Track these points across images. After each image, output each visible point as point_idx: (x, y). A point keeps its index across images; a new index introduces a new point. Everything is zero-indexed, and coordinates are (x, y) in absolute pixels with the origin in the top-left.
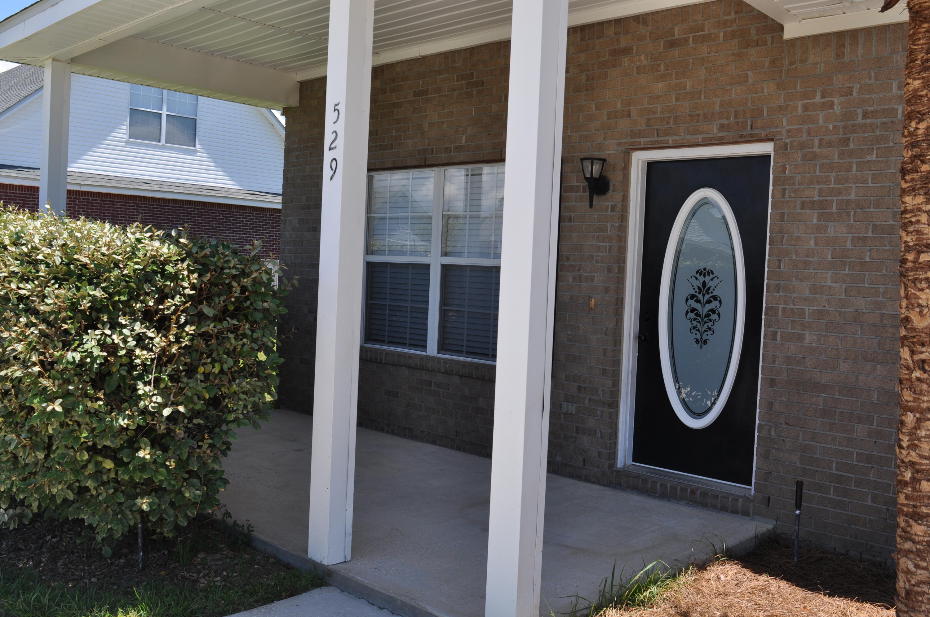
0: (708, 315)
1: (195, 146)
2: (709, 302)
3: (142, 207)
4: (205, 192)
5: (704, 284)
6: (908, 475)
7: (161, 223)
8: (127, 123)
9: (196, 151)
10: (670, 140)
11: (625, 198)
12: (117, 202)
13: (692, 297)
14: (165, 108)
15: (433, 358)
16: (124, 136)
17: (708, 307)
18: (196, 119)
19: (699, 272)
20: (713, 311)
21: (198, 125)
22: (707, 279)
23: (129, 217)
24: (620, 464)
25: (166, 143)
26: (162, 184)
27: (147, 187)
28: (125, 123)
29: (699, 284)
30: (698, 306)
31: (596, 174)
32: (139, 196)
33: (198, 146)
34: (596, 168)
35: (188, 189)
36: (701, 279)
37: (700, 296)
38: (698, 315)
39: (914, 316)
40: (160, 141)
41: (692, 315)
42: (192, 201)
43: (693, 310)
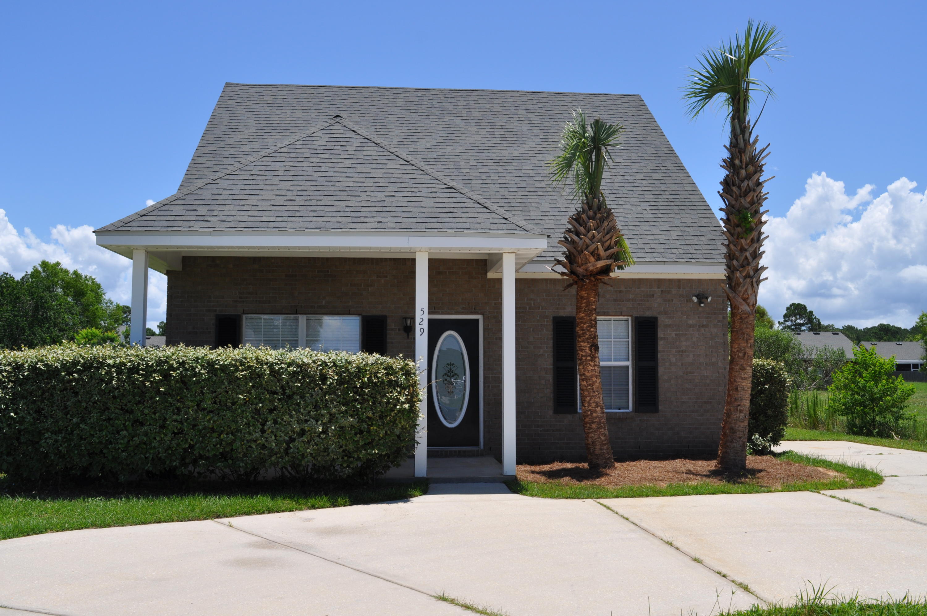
5: (451, 369)
6: (589, 413)
10: (440, 311)
13: (446, 374)
17: (453, 378)
19: (448, 364)
22: (452, 367)
29: (448, 369)
30: (448, 378)
31: (408, 324)
36: (449, 367)
37: (449, 374)
38: (448, 382)
39: (586, 373)
41: (446, 382)
43: (446, 380)
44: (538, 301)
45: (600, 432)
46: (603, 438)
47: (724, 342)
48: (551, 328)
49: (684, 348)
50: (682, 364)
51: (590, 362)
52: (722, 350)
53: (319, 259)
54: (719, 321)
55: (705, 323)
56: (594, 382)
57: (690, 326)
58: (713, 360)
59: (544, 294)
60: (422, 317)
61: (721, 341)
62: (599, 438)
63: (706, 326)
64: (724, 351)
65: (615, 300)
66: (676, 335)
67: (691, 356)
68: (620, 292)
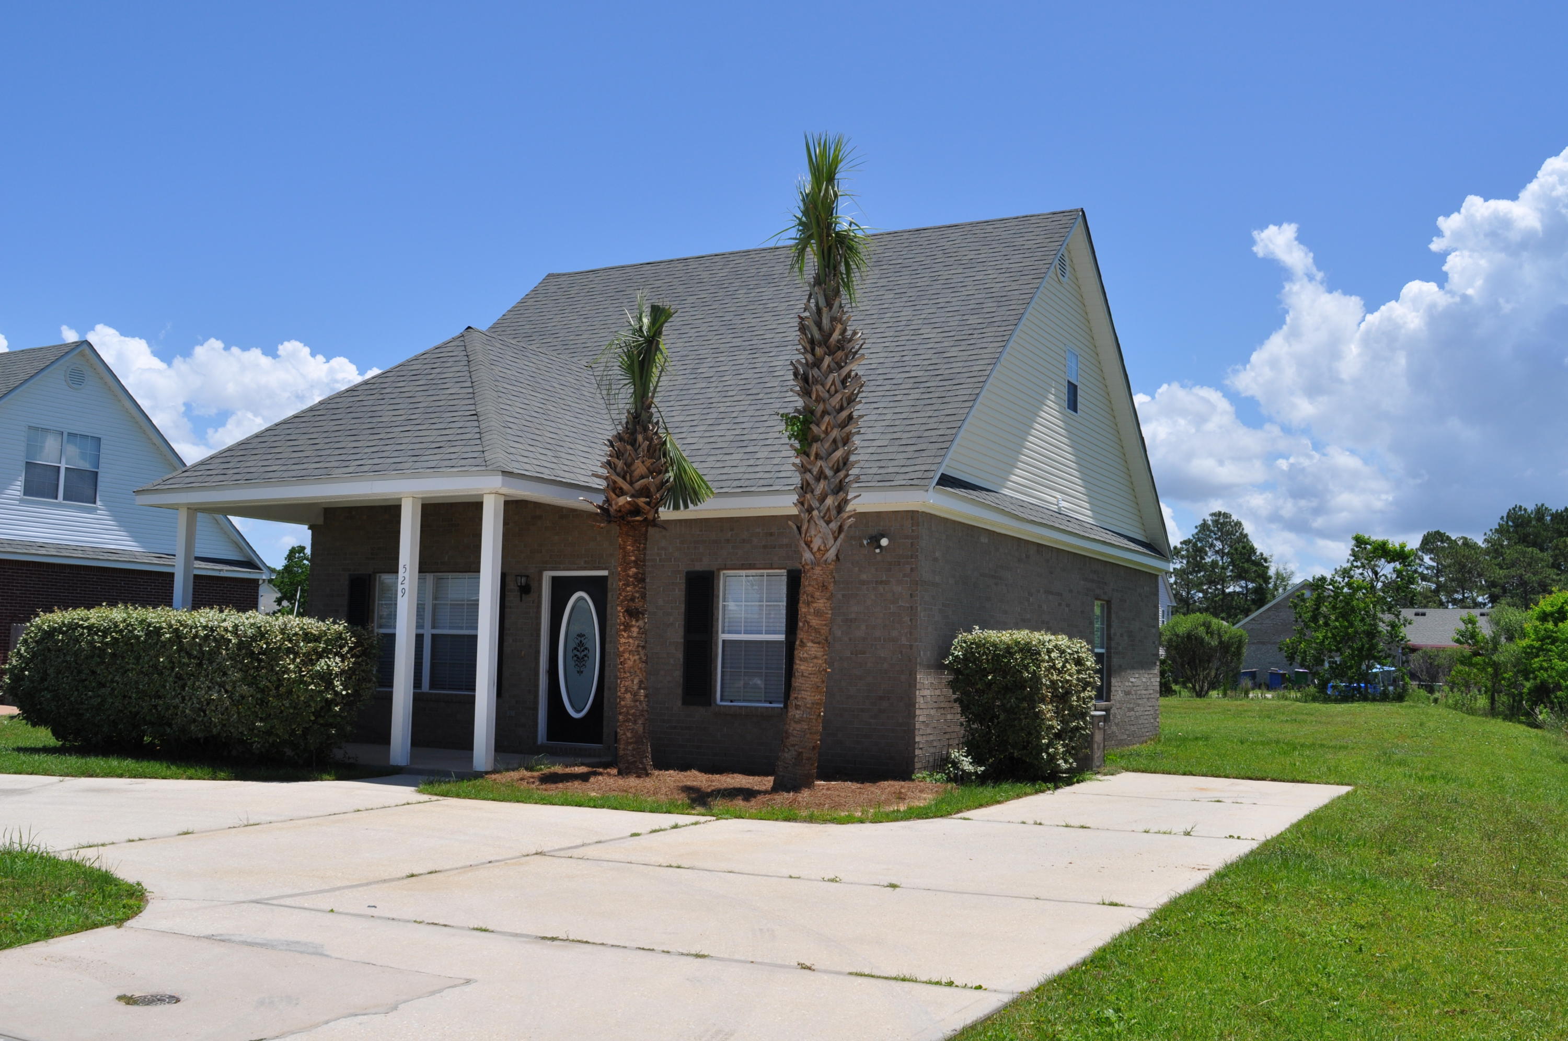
0: (583, 658)
1: (95, 503)
2: (583, 651)
3: (35, 574)
4: (106, 556)
5: (581, 641)
6: (618, 700)
7: (56, 592)
8: (22, 478)
9: (97, 509)
10: (562, 566)
11: (540, 596)
12: (9, 569)
13: (575, 648)
14: (63, 461)
15: (427, 693)
16: (18, 493)
17: (583, 654)
18: (97, 473)
19: (578, 635)
20: (585, 656)
21: (100, 479)
22: (582, 639)
23: (21, 586)
24: (539, 742)
25: (64, 499)
26: (58, 547)
27: (43, 552)
28: (20, 478)
29: (578, 641)
30: (578, 653)
31: (523, 584)
32: (33, 562)
33: (99, 503)
34: (523, 580)
35: (88, 553)
36: (579, 639)
37: (579, 648)
38: (578, 658)
39: (619, 647)
40: (56, 498)
41: (575, 658)
42: (91, 567)
43: (576, 655)
44: (671, 551)
45: (627, 726)
46: (629, 735)
47: (911, 607)
48: (683, 587)
49: (853, 616)
50: (850, 640)
51: (623, 633)
52: (907, 619)
53: (443, 504)
54: (905, 575)
55: (884, 578)
56: (625, 659)
57: (863, 583)
58: (894, 634)
59: (678, 541)
60: (404, 575)
61: (907, 605)
62: (625, 734)
63: (886, 583)
64: (911, 620)
65: (765, 547)
66: (843, 596)
67: (863, 627)
68: (771, 534)
